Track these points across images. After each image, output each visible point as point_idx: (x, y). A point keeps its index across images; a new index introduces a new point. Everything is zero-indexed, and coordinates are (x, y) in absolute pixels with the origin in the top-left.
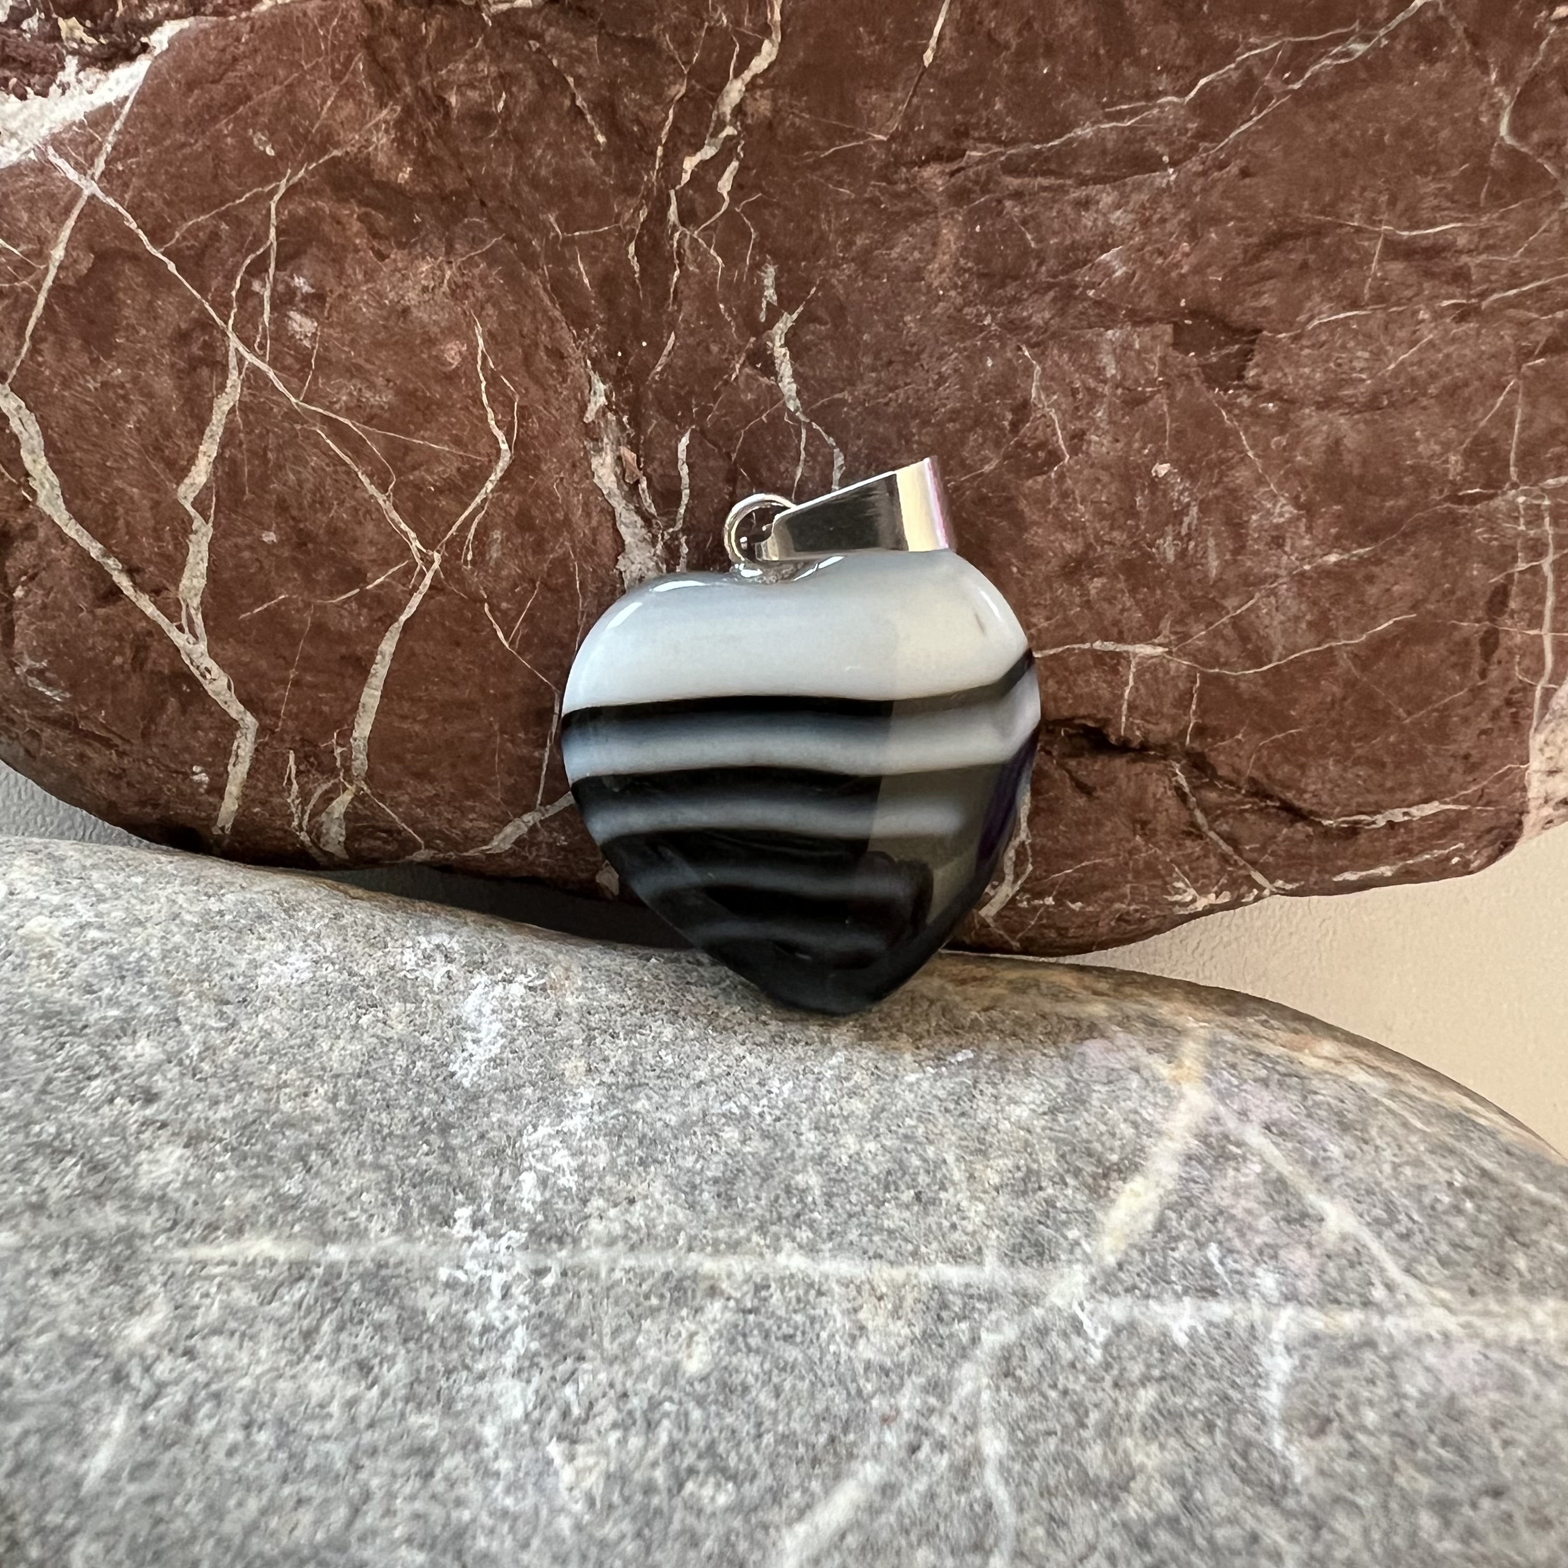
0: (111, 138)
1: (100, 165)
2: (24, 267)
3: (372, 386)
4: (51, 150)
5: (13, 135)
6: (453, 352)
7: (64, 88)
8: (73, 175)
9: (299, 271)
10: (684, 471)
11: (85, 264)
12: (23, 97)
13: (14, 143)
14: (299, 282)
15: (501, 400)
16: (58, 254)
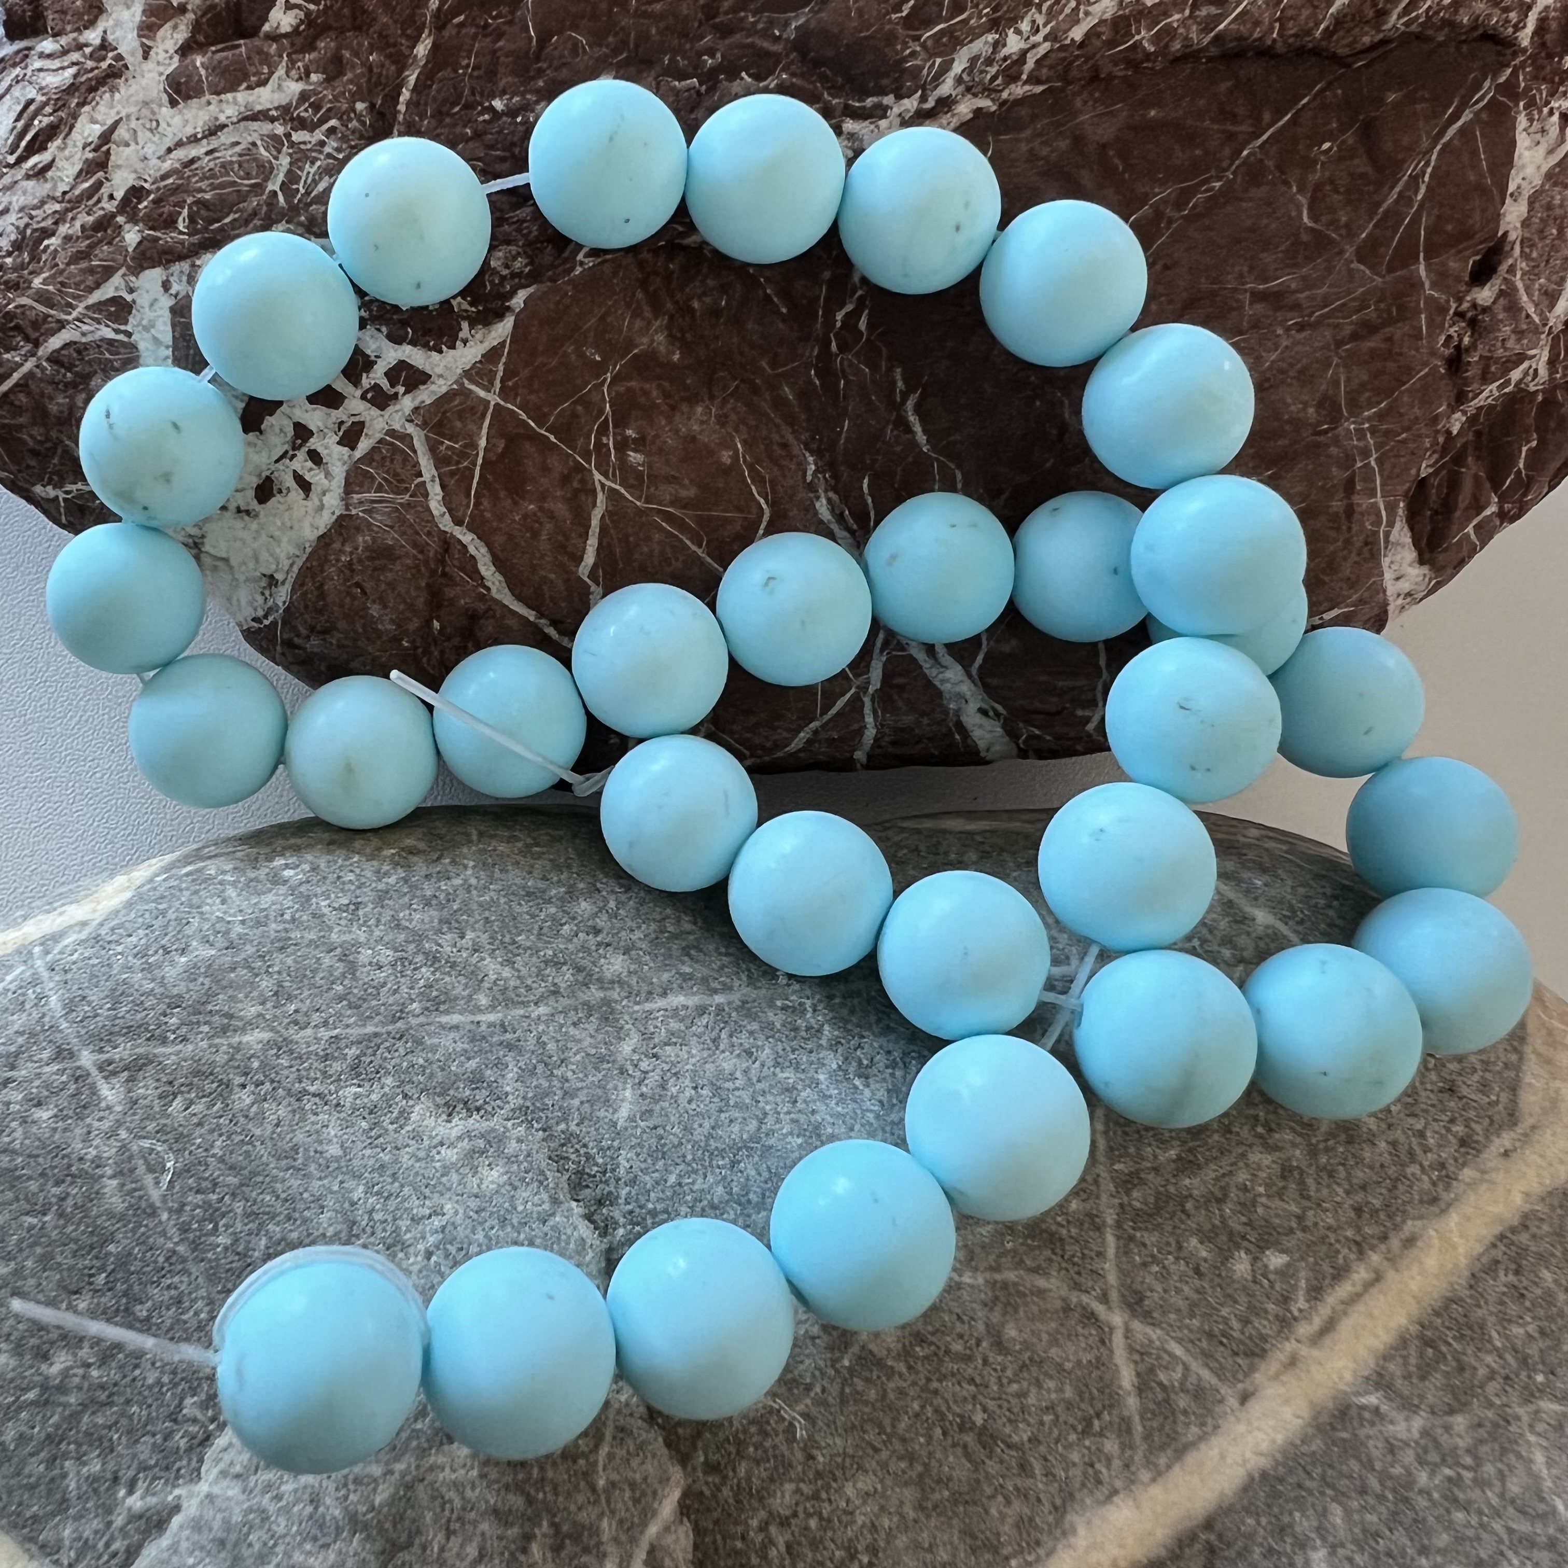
0: (501, 367)
1: (498, 384)
2: (463, 455)
3: (683, 486)
4: (466, 382)
5: (441, 376)
6: (726, 457)
7: (465, 342)
8: (482, 394)
9: (627, 426)
10: (869, 500)
11: (501, 445)
12: (441, 352)
13: (441, 381)
14: (629, 432)
15: (759, 480)
16: (483, 443)
